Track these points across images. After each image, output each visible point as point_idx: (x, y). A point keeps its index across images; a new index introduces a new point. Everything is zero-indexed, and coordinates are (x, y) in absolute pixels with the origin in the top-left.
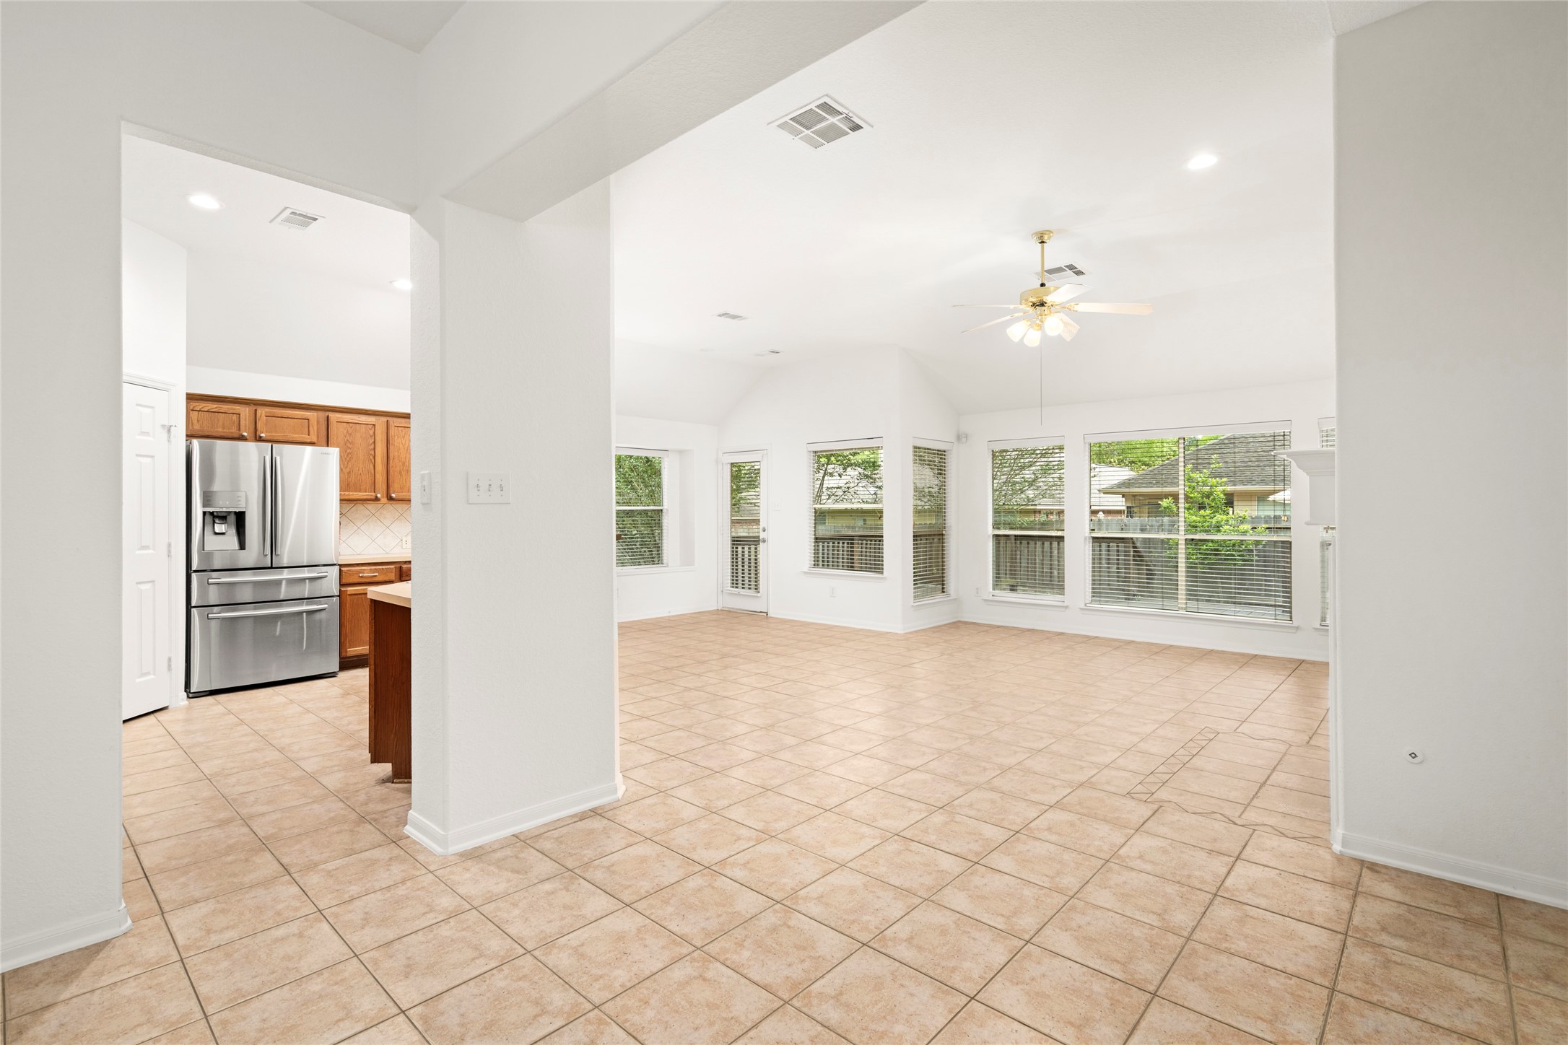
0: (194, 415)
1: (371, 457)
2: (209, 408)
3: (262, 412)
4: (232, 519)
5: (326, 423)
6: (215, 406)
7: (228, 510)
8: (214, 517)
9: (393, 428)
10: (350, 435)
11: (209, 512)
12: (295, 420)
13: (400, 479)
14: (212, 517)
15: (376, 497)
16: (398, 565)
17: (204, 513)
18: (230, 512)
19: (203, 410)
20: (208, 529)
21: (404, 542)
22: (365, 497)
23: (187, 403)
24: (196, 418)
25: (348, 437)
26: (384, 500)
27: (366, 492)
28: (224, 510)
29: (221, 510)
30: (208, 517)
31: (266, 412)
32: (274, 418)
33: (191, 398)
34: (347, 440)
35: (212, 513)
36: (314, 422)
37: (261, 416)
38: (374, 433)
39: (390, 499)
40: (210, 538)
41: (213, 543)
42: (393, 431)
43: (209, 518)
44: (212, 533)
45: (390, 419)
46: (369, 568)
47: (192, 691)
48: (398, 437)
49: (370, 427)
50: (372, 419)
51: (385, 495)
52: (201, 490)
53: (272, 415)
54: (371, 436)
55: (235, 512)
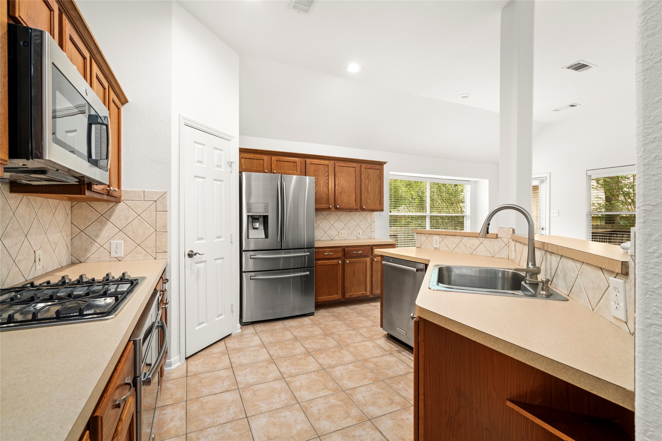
0: (243, 160)
1: (327, 184)
2: (250, 156)
3: (274, 158)
4: (261, 220)
5: (305, 164)
6: (252, 155)
7: (259, 214)
8: (253, 219)
9: (337, 167)
10: (316, 171)
11: (250, 215)
12: (290, 163)
13: (341, 197)
14: (252, 218)
15: (329, 207)
16: (343, 248)
17: (248, 216)
18: (261, 216)
19: (247, 158)
20: (250, 225)
21: (340, 234)
22: (324, 207)
23: (240, 154)
24: (244, 162)
25: (315, 173)
26: (333, 209)
27: (324, 204)
28: (258, 214)
29: (256, 214)
30: (250, 217)
31: (276, 159)
32: (280, 162)
33: (242, 151)
34: (315, 174)
35: (252, 216)
36: (299, 164)
37: (274, 161)
38: (328, 170)
39: (336, 208)
40: (251, 231)
41: (253, 234)
42: (337, 169)
43: (250, 219)
44: (252, 228)
45: (335, 161)
46: (328, 249)
47: (243, 322)
48: (340, 172)
49: (326, 166)
50: (327, 162)
51: (333, 206)
52: (246, 202)
53: (279, 160)
54: (327, 172)
55: (263, 216)
